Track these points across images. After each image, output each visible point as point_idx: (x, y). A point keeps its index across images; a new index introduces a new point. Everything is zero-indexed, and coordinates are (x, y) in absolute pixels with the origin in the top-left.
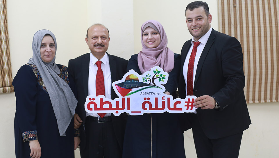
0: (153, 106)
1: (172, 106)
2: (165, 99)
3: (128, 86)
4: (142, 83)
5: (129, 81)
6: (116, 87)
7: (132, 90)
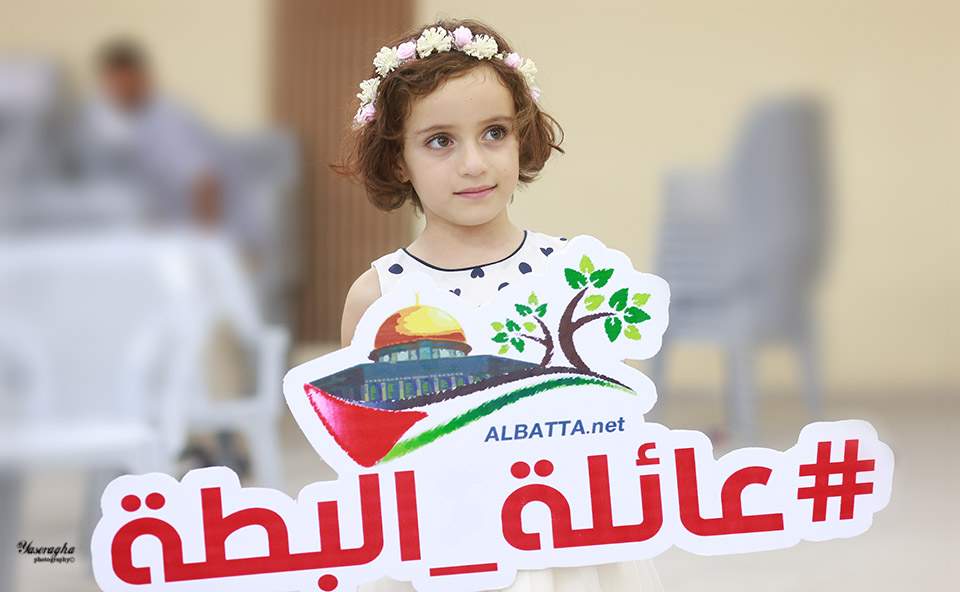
0: (582, 518)
1: (710, 507)
2: (656, 461)
3: (396, 388)
4: (491, 358)
5: (403, 356)
6: (313, 404)
7: (424, 415)
